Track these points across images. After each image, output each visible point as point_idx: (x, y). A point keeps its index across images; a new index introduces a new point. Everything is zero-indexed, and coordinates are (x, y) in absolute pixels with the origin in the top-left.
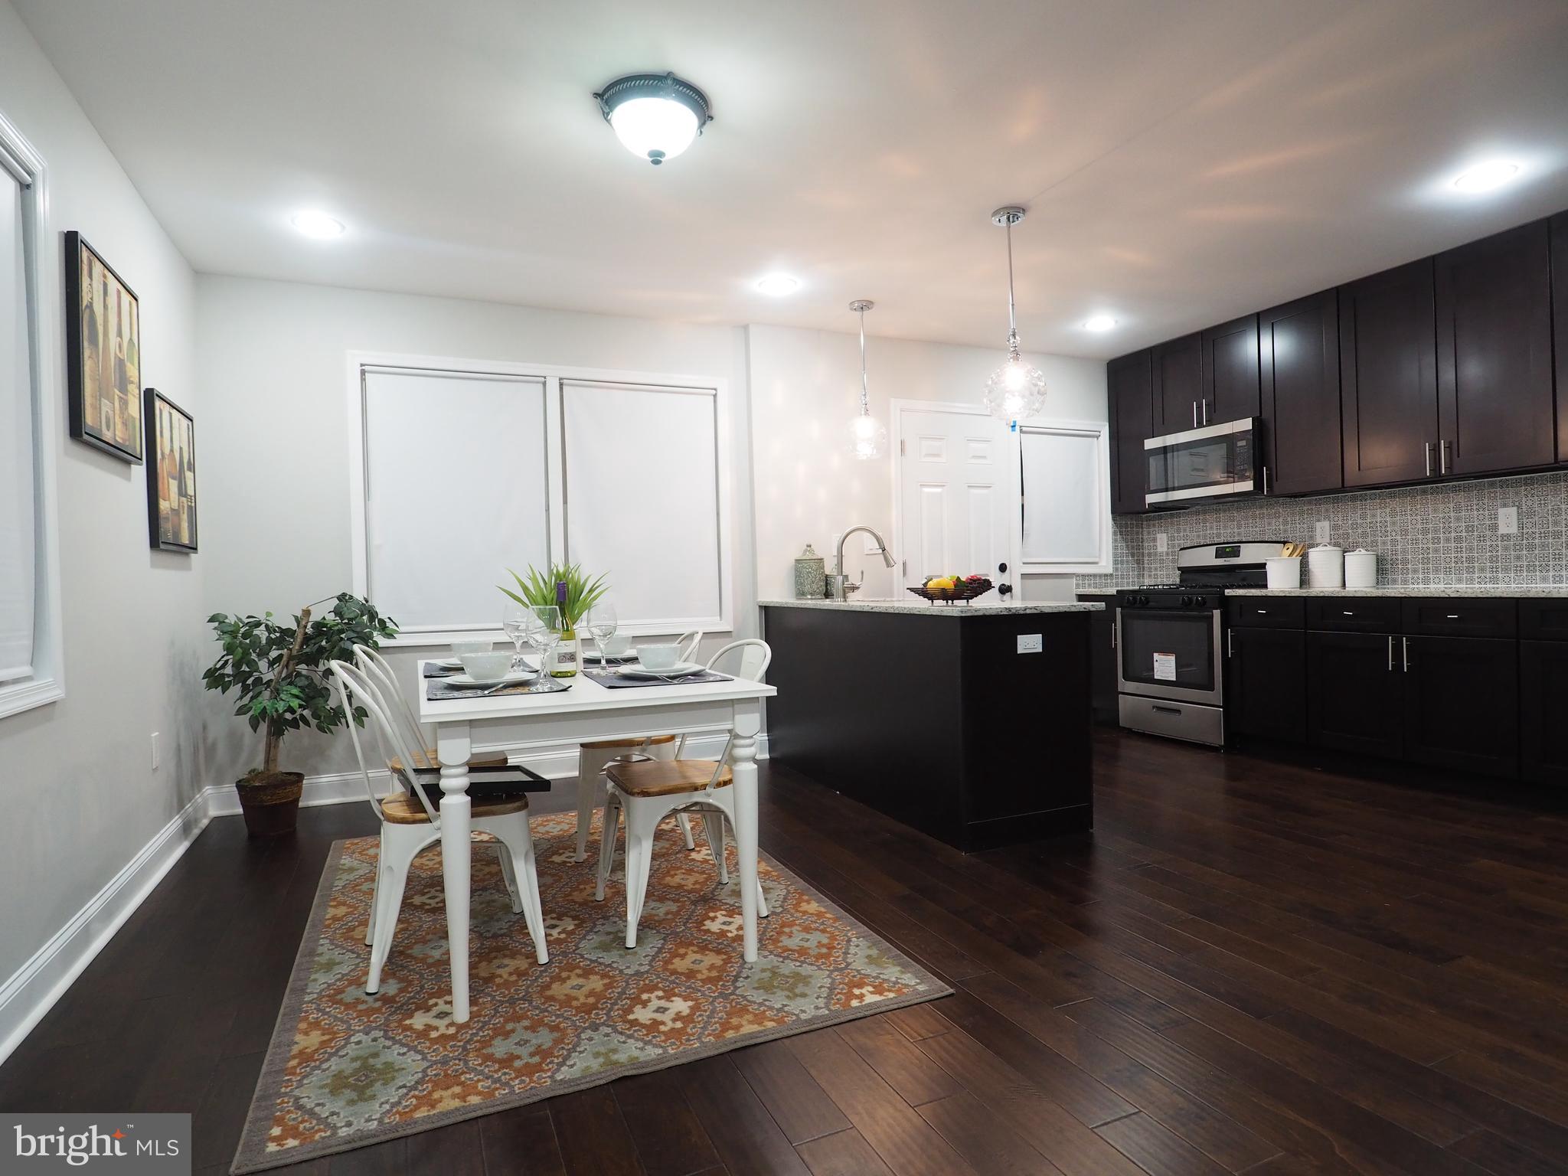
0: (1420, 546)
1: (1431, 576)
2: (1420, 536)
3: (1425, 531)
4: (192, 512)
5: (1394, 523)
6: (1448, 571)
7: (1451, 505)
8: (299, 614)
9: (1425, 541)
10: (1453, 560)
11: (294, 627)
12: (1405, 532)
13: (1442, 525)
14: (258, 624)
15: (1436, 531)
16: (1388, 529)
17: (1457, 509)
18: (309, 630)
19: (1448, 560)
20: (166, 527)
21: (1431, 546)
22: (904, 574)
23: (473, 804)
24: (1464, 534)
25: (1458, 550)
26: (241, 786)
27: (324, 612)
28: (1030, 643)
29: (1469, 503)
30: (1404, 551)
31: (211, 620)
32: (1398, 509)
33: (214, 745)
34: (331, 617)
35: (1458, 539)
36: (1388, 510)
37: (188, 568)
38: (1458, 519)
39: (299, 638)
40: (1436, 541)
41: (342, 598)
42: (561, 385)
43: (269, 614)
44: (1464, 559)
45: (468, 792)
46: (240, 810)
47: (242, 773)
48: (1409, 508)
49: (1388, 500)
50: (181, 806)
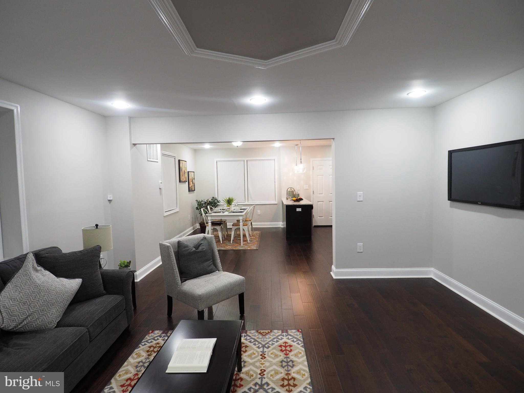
4: (194, 185)
8: (207, 200)
11: (206, 201)
14: (202, 201)
18: (208, 202)
20: (190, 189)
22: (313, 194)
23: (212, 225)
26: (200, 224)
27: (210, 200)
28: (299, 210)
31: (196, 201)
33: (198, 218)
34: (211, 200)
37: (194, 193)
39: (207, 203)
41: (213, 197)
42: (247, 161)
43: (204, 200)
45: (211, 223)
46: (200, 228)
47: (200, 222)
50: (193, 225)
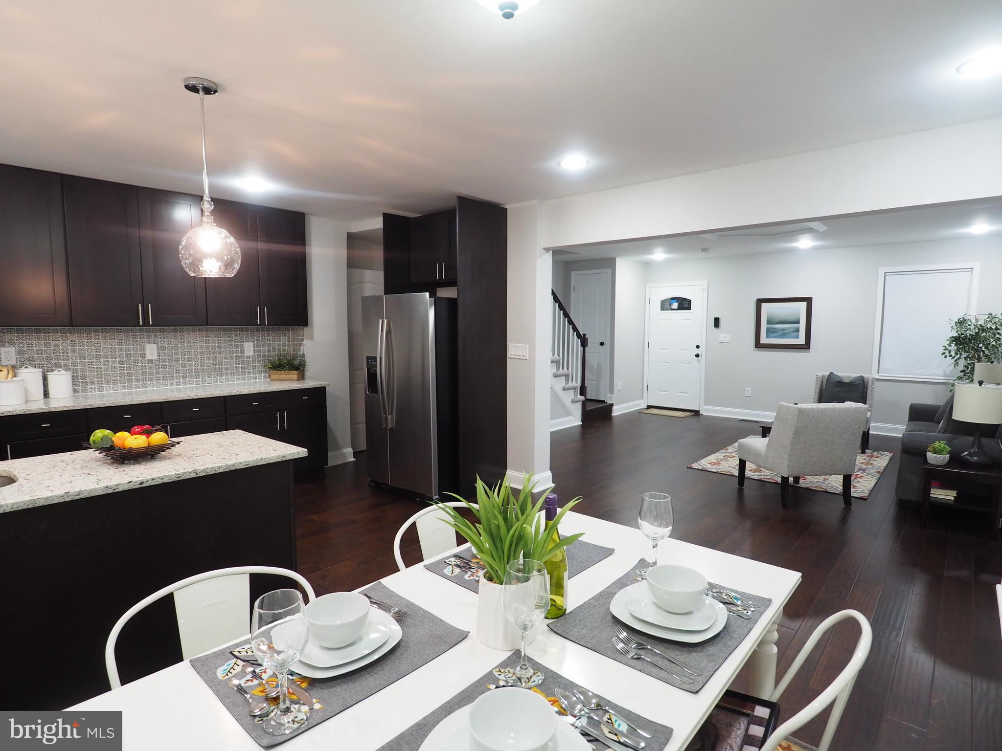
0: (95, 366)
1: (104, 386)
2: (95, 360)
3: (98, 357)
5: (73, 351)
6: (115, 382)
7: (116, 341)
9: (98, 363)
10: (119, 375)
12: (83, 357)
13: (110, 353)
15: (106, 356)
16: (69, 354)
17: (120, 343)
19: (115, 375)
21: (102, 366)
24: (125, 359)
25: (122, 369)
29: (128, 340)
30: (83, 370)
32: (77, 341)
35: (121, 362)
36: (69, 341)
38: (121, 350)
40: (106, 363)
44: (126, 374)
48: (85, 341)
49: (68, 334)
